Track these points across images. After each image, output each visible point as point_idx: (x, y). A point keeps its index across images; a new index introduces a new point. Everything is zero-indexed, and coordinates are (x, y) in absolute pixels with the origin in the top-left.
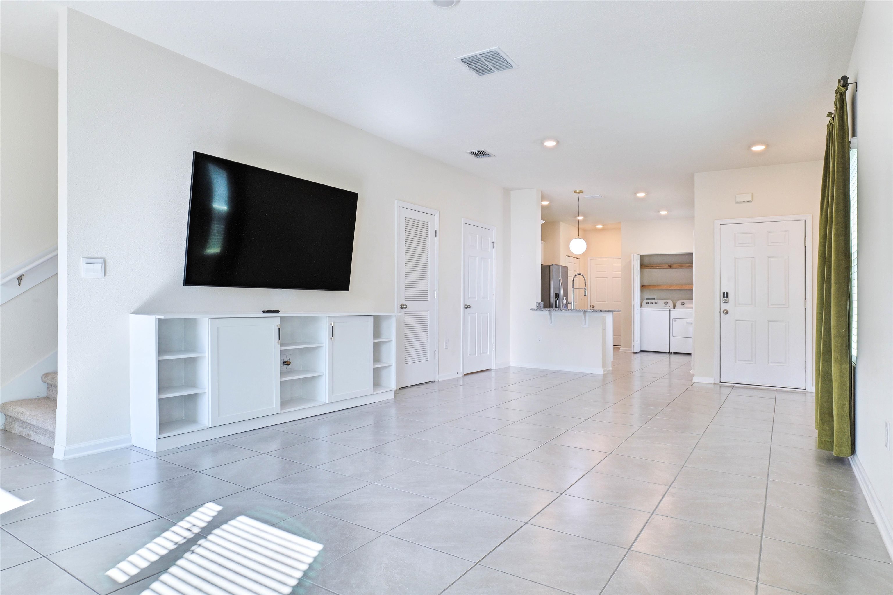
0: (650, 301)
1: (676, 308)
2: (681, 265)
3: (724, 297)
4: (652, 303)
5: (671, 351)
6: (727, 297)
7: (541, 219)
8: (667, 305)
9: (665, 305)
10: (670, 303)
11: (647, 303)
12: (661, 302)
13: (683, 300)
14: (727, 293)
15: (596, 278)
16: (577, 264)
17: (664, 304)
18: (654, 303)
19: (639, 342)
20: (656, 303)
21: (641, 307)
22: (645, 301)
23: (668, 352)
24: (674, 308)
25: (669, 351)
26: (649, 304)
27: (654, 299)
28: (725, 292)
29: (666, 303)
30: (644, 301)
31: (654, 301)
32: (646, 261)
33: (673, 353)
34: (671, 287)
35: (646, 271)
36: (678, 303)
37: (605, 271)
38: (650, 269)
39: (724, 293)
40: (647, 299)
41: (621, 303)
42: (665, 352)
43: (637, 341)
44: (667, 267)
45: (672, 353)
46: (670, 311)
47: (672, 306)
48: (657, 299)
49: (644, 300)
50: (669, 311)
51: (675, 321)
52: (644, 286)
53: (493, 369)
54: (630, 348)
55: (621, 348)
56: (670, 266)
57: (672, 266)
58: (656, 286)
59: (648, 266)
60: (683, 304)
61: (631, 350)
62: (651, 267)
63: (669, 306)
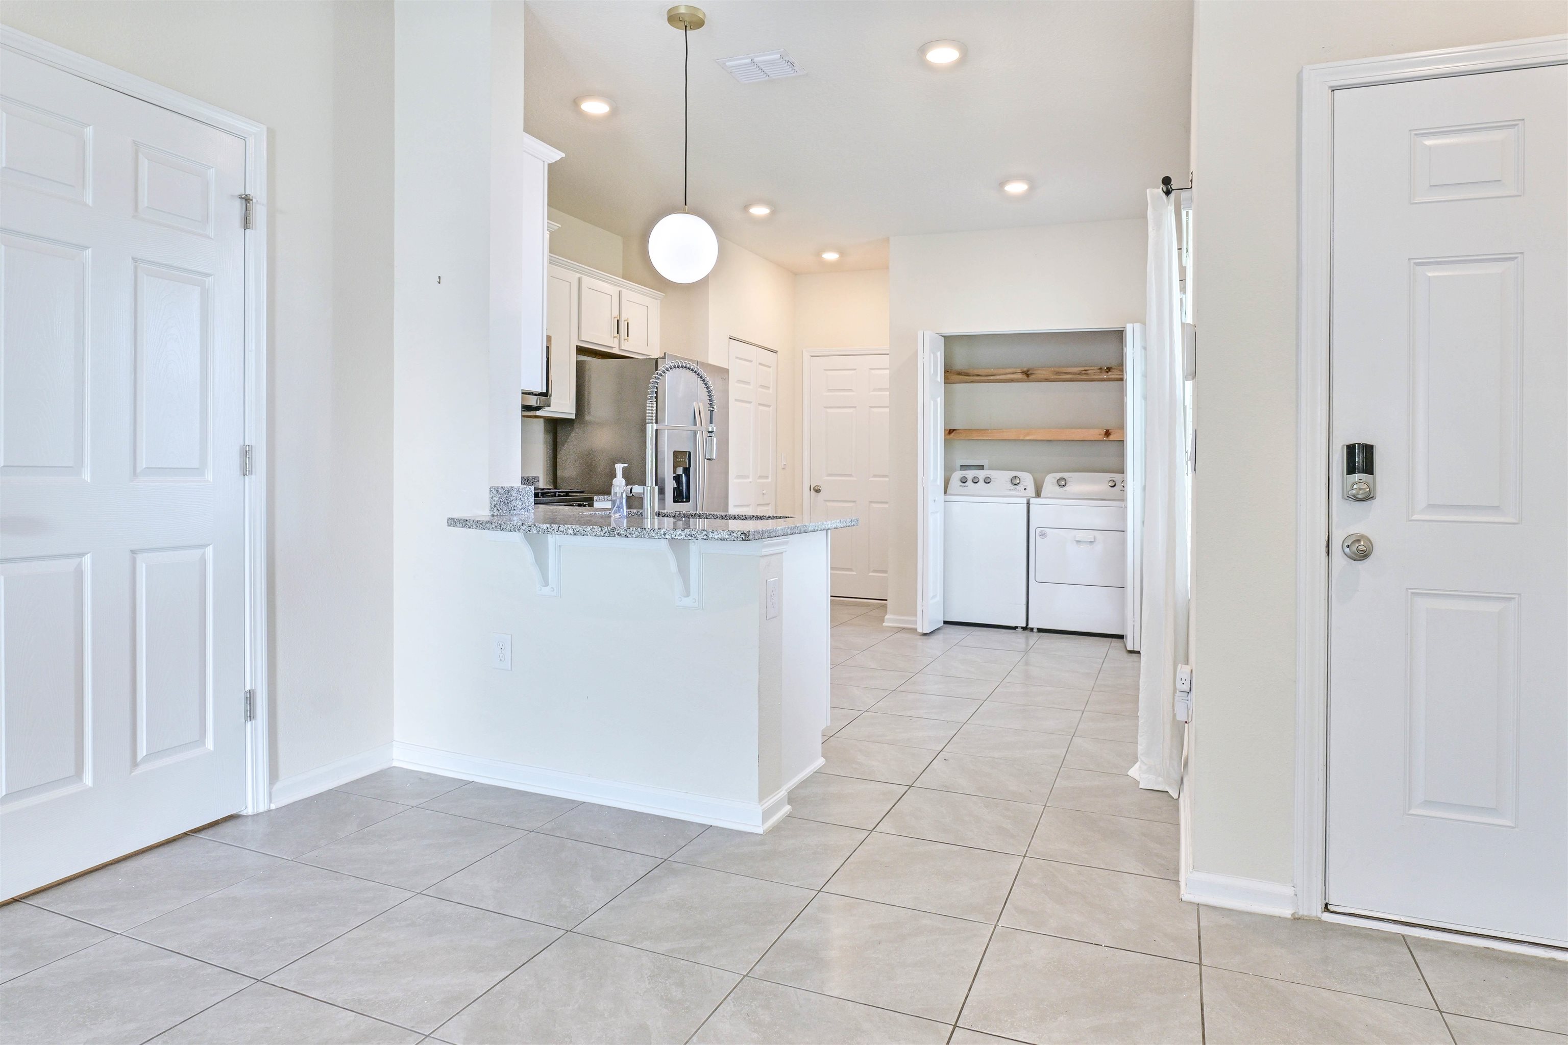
0: (970, 474)
1: (1042, 496)
2: (1057, 369)
3: (1351, 470)
4: (975, 481)
5: (1030, 626)
6: (1369, 469)
7: (524, 131)
8: (1018, 487)
9: (1013, 487)
10: (1027, 480)
11: (964, 481)
12: (1001, 477)
13: (1061, 472)
14: (1368, 450)
15: (825, 407)
16: (770, 367)
17: (1009, 483)
18: (981, 482)
19: (939, 598)
20: (987, 481)
21: (945, 492)
22: (957, 475)
23: (1022, 628)
24: (1038, 495)
25: (1024, 625)
26: (969, 483)
27: (981, 467)
28: (1354, 445)
29: (1015, 482)
30: (953, 475)
31: (981, 474)
32: (961, 361)
33: (1035, 630)
34: (1028, 434)
35: (960, 388)
36: (1050, 481)
37: (850, 390)
38: (972, 382)
39: (1351, 449)
40: (964, 467)
41: (887, 479)
42: (1015, 628)
43: (934, 597)
44: (1020, 376)
45: (1032, 629)
46: (1028, 504)
47: (1031, 491)
48: (991, 468)
49: (955, 471)
50: (1025, 506)
51: (1043, 535)
52: (954, 430)
53: (250, 811)
54: (913, 618)
55: (887, 617)
56: (1027, 375)
57: (1032, 374)
58: (988, 430)
59: (967, 373)
60: (1063, 483)
61: (916, 622)
62: (973, 376)
63: (1025, 489)
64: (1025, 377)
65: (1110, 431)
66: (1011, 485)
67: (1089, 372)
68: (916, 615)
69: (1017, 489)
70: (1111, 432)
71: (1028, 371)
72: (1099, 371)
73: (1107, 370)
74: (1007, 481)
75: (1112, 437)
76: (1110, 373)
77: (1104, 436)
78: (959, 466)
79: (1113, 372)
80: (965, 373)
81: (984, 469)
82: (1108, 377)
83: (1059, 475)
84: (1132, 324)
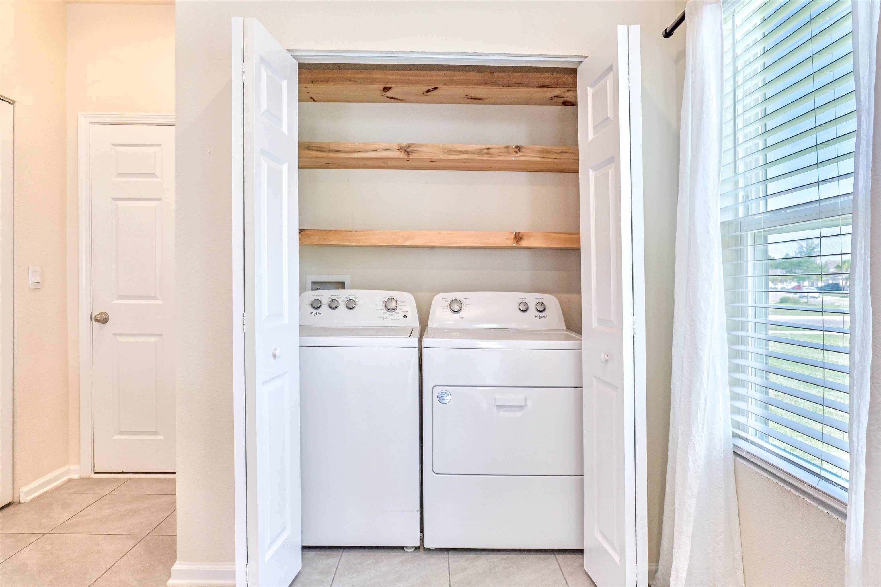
0: (326, 295)
4: (333, 305)
5: (427, 544)
8: (394, 314)
9: (388, 314)
10: (404, 302)
11: (316, 305)
12: (370, 300)
13: (450, 290)
17: (383, 307)
18: (342, 307)
20: (350, 305)
22: (307, 296)
23: (413, 547)
25: (418, 544)
26: (325, 308)
27: (341, 285)
29: (389, 306)
31: (342, 296)
33: (435, 551)
36: (437, 303)
40: (317, 285)
45: (429, 549)
48: (353, 288)
50: (417, 350)
54: (225, 566)
55: (176, 567)
56: (407, 152)
57: (413, 151)
58: (352, 231)
59: (320, 147)
60: (456, 307)
61: (232, 574)
62: (330, 151)
63: (405, 317)
64: (403, 155)
65: (521, 234)
66: (385, 311)
67: (492, 151)
68: (233, 559)
69: (394, 317)
70: (523, 236)
71: (408, 146)
72: (506, 150)
73: (516, 150)
74: (379, 306)
75: (524, 243)
76: (519, 154)
77: (513, 241)
78: (310, 283)
79: (524, 152)
80: (318, 147)
81: (345, 289)
82: (517, 159)
83: (451, 296)
84: (626, 27)
